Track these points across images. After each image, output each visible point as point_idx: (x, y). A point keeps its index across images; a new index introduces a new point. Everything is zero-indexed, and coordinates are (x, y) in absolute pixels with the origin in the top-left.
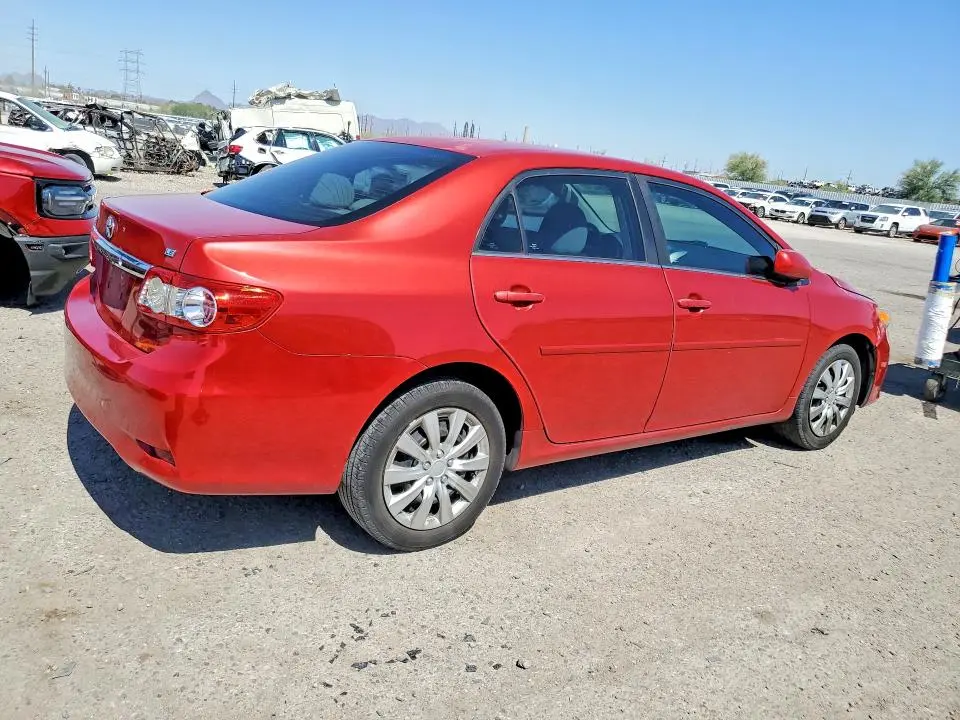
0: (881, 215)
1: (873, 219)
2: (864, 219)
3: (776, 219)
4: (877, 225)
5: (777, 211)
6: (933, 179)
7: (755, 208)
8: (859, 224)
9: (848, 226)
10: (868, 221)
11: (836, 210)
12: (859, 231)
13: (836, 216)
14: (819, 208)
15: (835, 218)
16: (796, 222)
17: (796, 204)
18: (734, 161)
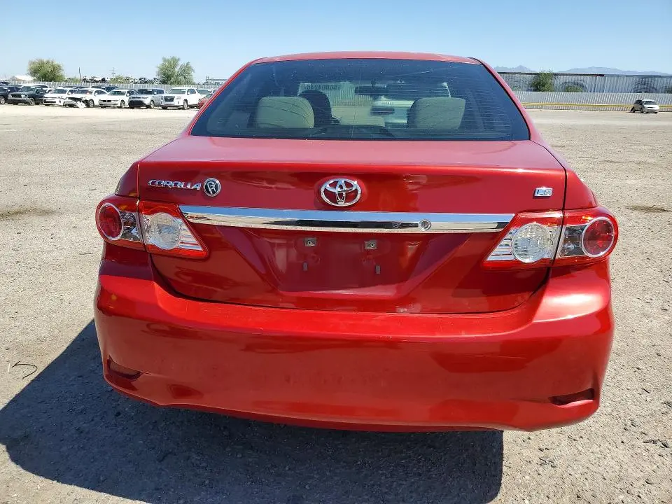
0: (176, 96)
1: (172, 99)
2: (166, 100)
3: (105, 107)
4: (175, 102)
5: (105, 101)
6: (177, 70)
7: (86, 101)
8: (164, 103)
9: (157, 105)
10: (169, 101)
11: (145, 96)
12: (165, 108)
13: (147, 99)
14: (134, 96)
15: (147, 102)
16: (121, 107)
17: (114, 94)
18: (34, 66)
